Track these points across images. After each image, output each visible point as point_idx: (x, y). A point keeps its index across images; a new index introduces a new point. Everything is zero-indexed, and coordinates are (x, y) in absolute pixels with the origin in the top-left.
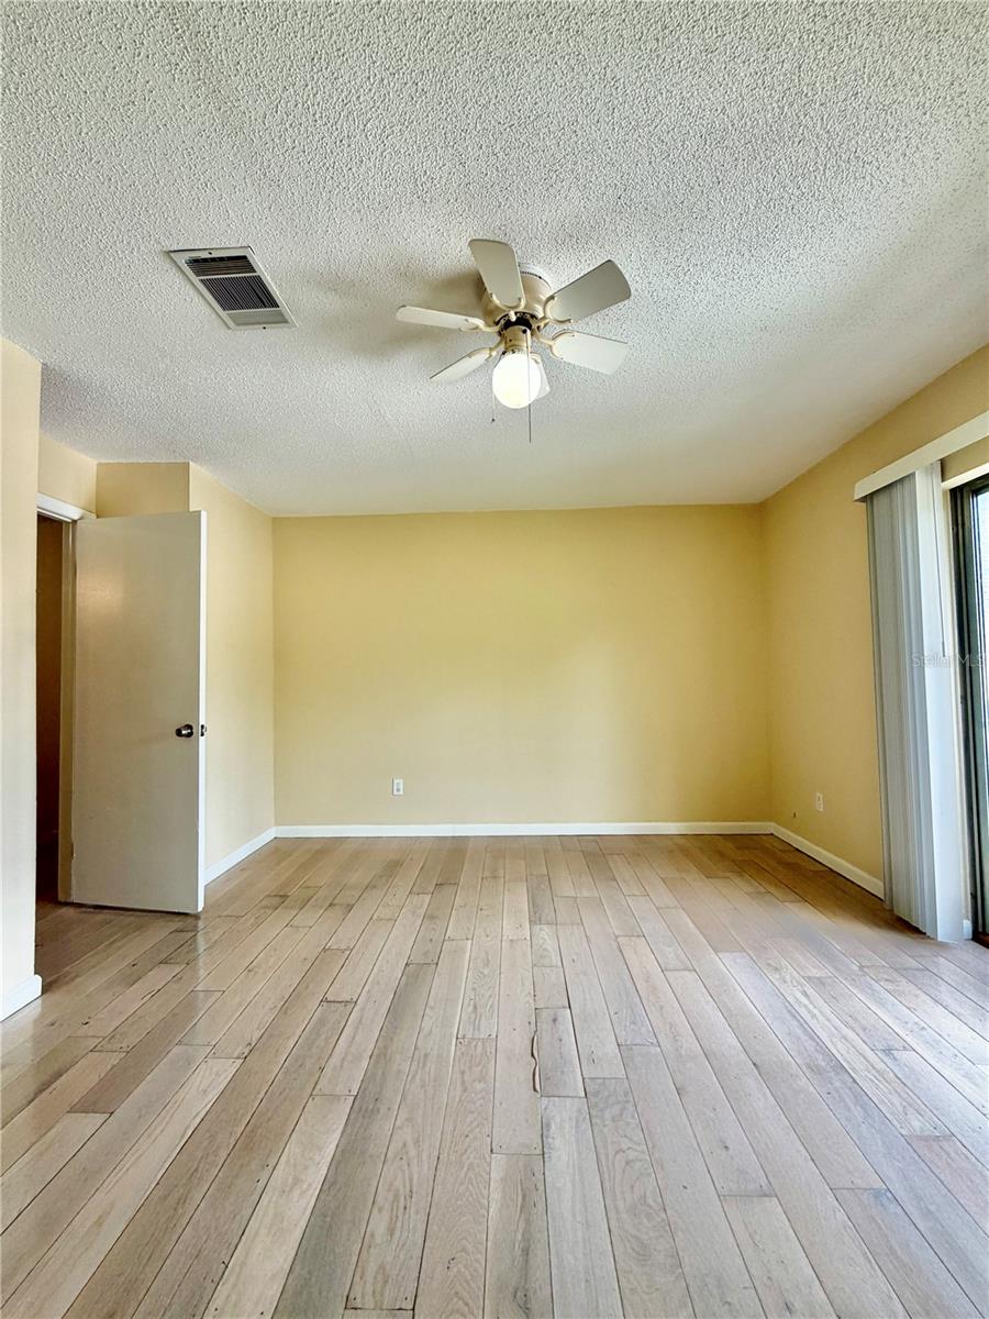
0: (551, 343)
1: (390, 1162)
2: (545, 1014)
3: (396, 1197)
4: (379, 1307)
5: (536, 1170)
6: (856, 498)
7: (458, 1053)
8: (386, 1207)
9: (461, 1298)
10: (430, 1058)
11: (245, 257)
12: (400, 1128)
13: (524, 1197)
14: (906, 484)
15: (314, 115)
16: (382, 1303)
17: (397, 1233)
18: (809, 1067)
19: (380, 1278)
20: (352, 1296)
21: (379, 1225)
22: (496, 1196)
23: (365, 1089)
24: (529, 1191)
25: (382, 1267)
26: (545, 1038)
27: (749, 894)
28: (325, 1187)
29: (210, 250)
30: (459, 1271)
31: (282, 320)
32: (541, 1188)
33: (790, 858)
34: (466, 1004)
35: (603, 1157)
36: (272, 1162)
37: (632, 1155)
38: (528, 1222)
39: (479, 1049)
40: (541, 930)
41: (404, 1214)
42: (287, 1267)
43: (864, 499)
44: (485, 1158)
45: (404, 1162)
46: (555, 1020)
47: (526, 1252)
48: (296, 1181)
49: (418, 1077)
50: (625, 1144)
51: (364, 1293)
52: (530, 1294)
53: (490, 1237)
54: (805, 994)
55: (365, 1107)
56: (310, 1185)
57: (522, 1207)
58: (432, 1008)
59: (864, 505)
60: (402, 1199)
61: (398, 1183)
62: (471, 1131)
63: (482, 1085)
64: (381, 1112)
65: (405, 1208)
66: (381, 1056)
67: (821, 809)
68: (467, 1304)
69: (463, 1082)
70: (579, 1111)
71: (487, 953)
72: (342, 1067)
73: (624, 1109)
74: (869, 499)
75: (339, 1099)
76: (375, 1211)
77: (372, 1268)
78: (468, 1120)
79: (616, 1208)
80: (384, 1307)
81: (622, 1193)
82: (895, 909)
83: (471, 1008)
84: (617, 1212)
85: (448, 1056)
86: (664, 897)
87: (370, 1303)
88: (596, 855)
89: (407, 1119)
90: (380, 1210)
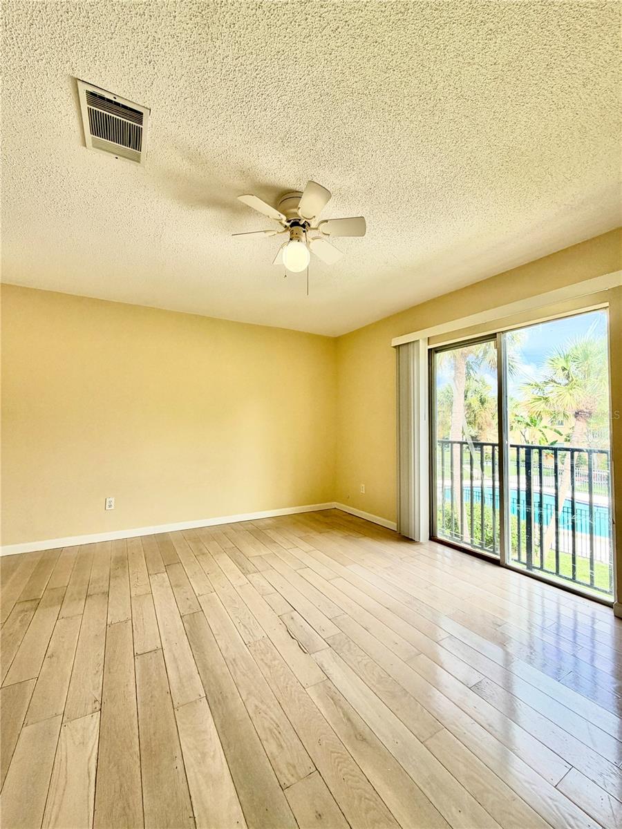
0: (311, 241)
1: (254, 718)
2: (285, 618)
3: (271, 731)
4: (299, 779)
5: (329, 685)
6: (393, 345)
7: (252, 651)
8: (269, 737)
9: (335, 752)
10: (237, 660)
11: (142, 114)
12: (246, 700)
13: (332, 699)
14: (415, 344)
15: (257, 74)
16: (300, 777)
17: (284, 745)
18: (406, 602)
19: (291, 768)
20: (282, 784)
21: (272, 747)
22: (320, 705)
23: (209, 690)
24: (334, 697)
25: (288, 764)
26: (292, 628)
27: (342, 537)
28: (225, 748)
29: (115, 96)
30: (326, 743)
31: (137, 159)
32: (337, 691)
33: (350, 518)
34: (237, 625)
35: (354, 668)
36: (178, 753)
37: (365, 662)
38: (341, 707)
39: (263, 646)
40: (253, 576)
41: (281, 736)
42: (234, 793)
43: (395, 347)
44: (303, 693)
45: (263, 714)
46: (292, 618)
47: (349, 719)
48: (204, 755)
49: (238, 671)
50: (360, 659)
51: (287, 778)
52: (362, 734)
53: (330, 723)
54: (389, 575)
55: (217, 700)
56: (214, 751)
57: (335, 704)
58: (218, 635)
59: (395, 349)
60: (275, 730)
61: (266, 724)
62: (287, 684)
63: (277, 662)
64: (229, 697)
65: (280, 733)
66: (204, 669)
67: (364, 492)
68: (339, 753)
69: (266, 664)
70: (331, 653)
71: (230, 596)
72: (183, 685)
73: (350, 645)
74: (397, 347)
75: (196, 702)
76: (264, 743)
77: (283, 767)
78: (282, 680)
79: (373, 684)
80: (302, 777)
81: (371, 678)
82: (402, 533)
83: (242, 627)
84: (375, 686)
85: (247, 654)
86: (307, 547)
87: (293, 780)
88: (257, 531)
89: (248, 694)
90: (267, 740)
